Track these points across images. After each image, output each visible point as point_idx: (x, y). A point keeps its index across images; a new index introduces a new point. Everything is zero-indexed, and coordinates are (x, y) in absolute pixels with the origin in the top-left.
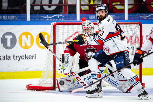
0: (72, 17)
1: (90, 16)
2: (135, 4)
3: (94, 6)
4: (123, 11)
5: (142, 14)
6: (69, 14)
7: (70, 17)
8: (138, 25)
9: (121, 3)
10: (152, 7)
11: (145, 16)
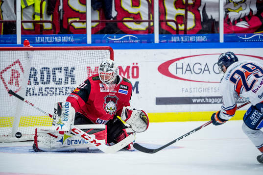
0: (10, 40)
1: (36, 38)
2: (101, 20)
3: (41, 24)
4: (84, 31)
5: (111, 35)
6: (5, 35)
7: (7, 39)
8: (108, 51)
9: (80, 19)
10: (124, 25)
11: (116, 38)
